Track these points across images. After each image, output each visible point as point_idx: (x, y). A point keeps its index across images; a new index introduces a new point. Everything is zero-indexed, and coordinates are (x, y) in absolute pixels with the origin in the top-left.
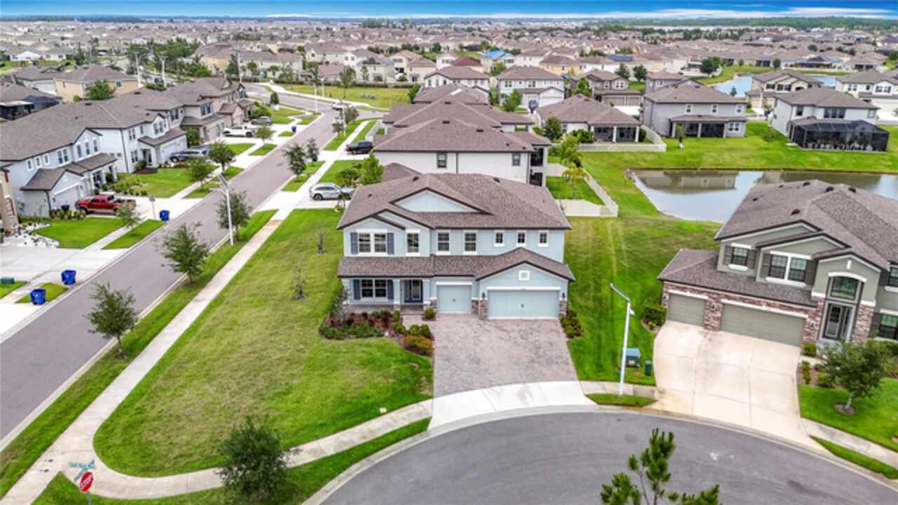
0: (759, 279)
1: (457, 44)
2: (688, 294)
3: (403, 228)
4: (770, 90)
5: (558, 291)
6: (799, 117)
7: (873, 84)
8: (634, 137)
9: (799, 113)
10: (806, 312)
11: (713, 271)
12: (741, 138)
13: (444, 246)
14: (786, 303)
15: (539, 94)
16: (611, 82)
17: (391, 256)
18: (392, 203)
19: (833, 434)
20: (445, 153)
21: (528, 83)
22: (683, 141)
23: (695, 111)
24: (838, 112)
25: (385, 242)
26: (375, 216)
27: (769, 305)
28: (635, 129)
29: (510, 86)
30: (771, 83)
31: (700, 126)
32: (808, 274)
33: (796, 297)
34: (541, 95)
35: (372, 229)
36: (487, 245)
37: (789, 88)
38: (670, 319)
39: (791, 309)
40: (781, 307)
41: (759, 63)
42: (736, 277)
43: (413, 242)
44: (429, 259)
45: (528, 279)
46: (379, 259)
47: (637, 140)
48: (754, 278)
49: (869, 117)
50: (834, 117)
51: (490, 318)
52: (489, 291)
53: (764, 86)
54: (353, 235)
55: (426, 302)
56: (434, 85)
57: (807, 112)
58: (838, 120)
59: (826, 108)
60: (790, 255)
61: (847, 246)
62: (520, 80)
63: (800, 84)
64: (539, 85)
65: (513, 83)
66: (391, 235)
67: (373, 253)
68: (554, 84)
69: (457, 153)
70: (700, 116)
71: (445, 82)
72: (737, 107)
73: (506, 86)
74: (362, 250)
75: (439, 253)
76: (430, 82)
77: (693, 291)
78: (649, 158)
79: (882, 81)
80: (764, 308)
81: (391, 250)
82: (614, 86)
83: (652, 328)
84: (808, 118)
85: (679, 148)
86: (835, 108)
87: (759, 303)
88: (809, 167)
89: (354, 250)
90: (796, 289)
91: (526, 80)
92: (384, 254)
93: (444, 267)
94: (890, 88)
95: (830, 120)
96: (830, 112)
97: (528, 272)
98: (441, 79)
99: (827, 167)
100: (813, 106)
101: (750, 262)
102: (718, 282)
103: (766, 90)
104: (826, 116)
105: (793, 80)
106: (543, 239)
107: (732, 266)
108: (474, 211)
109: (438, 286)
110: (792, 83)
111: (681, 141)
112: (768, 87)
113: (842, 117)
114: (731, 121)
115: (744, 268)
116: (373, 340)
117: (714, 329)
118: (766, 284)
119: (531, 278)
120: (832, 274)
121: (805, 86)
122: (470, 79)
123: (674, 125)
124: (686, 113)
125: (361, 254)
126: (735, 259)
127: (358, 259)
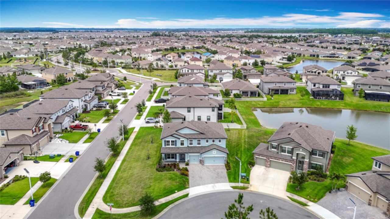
0: (279, 153)
1: (192, 46)
2: (261, 157)
3: (179, 139)
5: (224, 157)
6: (314, 87)
7: (346, 71)
8: (256, 95)
10: (291, 162)
11: (267, 151)
12: (294, 94)
13: (191, 144)
14: (286, 160)
15: (223, 75)
16: (250, 70)
17: (176, 147)
18: (176, 131)
19: (293, 196)
20: (190, 108)
21: (219, 71)
22: (273, 97)
23: (278, 85)
24: (327, 86)
25: (174, 143)
26: (172, 135)
27: (282, 161)
28: (256, 92)
29: (213, 72)
30: (309, 70)
31: (280, 90)
32: (291, 152)
33: (289, 158)
34: (224, 75)
35: (170, 139)
36: (204, 143)
37: (315, 72)
38: (257, 164)
39: (288, 162)
40: (285, 161)
41: (311, 56)
42: (274, 152)
43: (182, 143)
44: (187, 147)
45: (215, 153)
46: (172, 148)
47: (257, 96)
48: (278, 153)
49: (338, 87)
50: (326, 87)
51: (205, 165)
52: (205, 157)
53: (307, 71)
54: (165, 141)
55: (186, 160)
56: (184, 72)
57: (317, 86)
58: (327, 89)
59: (323, 85)
60: (287, 147)
61: (301, 145)
62: (216, 70)
63: (319, 71)
64: (223, 71)
65: (214, 71)
66: (176, 141)
67: (171, 146)
68: (229, 71)
69: (194, 108)
70: (280, 87)
71: (188, 71)
72: (293, 84)
73: (211, 72)
74: (167, 145)
75: (190, 146)
76: (182, 70)
77: (262, 156)
78: (260, 103)
79: (349, 70)
80: (281, 161)
81: (176, 145)
82: (251, 72)
83: (251, 167)
84: (317, 88)
85: (271, 99)
86: (326, 85)
87: (279, 160)
88: (316, 107)
89: (165, 145)
90: (289, 156)
91: (218, 70)
92: (174, 146)
93: (191, 150)
94: (352, 73)
95: (325, 89)
96: (325, 86)
97: (215, 151)
98: (187, 70)
99: (322, 106)
100: (319, 83)
101: (277, 148)
102: (269, 154)
103: (307, 73)
104: (323, 87)
105: (317, 69)
106: (220, 141)
107: (273, 149)
108: (200, 133)
109: (190, 156)
110: (317, 70)
112: (308, 72)
113: (329, 87)
114: (291, 89)
115: (275, 150)
116: (172, 172)
117: (268, 167)
118: (282, 155)
119: (217, 153)
120: (297, 152)
121: (321, 72)
122: (197, 70)
123: (271, 90)
124: (275, 85)
125: (167, 146)
126: (273, 147)
127: (166, 148)
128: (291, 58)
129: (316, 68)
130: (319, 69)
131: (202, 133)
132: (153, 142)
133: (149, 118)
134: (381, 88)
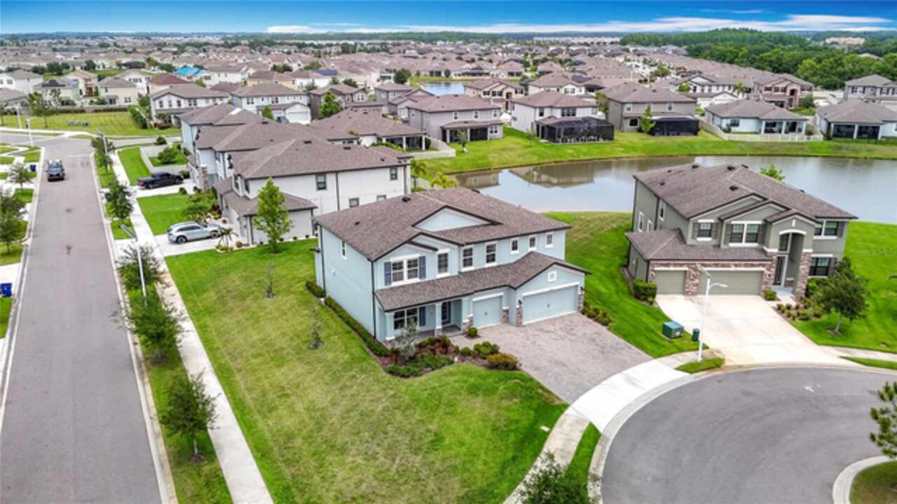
0: (723, 246)
2: (672, 268)
3: (436, 250)
4: (487, 96)
5: (576, 286)
6: (541, 118)
7: (561, 87)
8: (421, 146)
9: (541, 114)
10: (764, 265)
11: (683, 246)
12: (499, 139)
13: (468, 262)
14: (748, 261)
15: (284, 110)
16: (352, 95)
17: (423, 280)
18: (413, 226)
20: (324, 174)
21: (270, 99)
22: (466, 145)
23: (462, 118)
24: (571, 111)
25: (416, 267)
26: (410, 241)
27: (736, 265)
28: (421, 138)
29: (253, 103)
30: (487, 90)
31: (468, 130)
32: (759, 236)
33: (756, 255)
34: (287, 111)
35: (405, 256)
36: (506, 255)
37: (500, 94)
38: (661, 293)
39: (753, 265)
40: (746, 265)
42: (704, 245)
43: (443, 262)
44: (457, 276)
45: (555, 279)
46: (412, 285)
47: (424, 148)
48: (719, 246)
49: (593, 113)
50: (568, 115)
51: (524, 323)
52: (525, 298)
53: (482, 94)
54: (387, 265)
55: (465, 320)
56: (166, 106)
57: (547, 112)
58: (571, 118)
59: (563, 109)
60: (746, 223)
61: (788, 209)
62: (262, 97)
63: (509, 90)
64: (282, 101)
65: (255, 100)
66: (423, 259)
67: (407, 281)
68: (297, 99)
69: (337, 172)
70: (466, 122)
71: (179, 103)
72: (493, 112)
73: (248, 103)
74: (395, 280)
75: (464, 270)
76: (161, 103)
77: (675, 265)
78: (446, 163)
79: (567, 84)
80: (733, 269)
81: (423, 275)
82: (355, 99)
83: (651, 303)
84: (550, 117)
85: (463, 152)
86: (568, 108)
87: (729, 266)
88: (571, 159)
89: (388, 281)
90: (751, 249)
91: (268, 96)
92: (417, 280)
93: (476, 283)
95: (567, 118)
96: (565, 111)
97: (555, 273)
98: (174, 100)
99: (582, 157)
100: (551, 107)
101: (713, 234)
102: (692, 254)
103: (483, 97)
104: (563, 115)
105: (503, 87)
107: (700, 239)
108: (485, 222)
109: (475, 302)
110: (503, 89)
111: (464, 145)
112: (485, 93)
113: (574, 115)
114: (492, 125)
115: (709, 239)
117: (694, 294)
118: (730, 249)
119: (557, 278)
120: (782, 233)
121: (513, 91)
122: (207, 98)
123: (448, 132)
124: (454, 120)
125: (394, 284)
126: (701, 233)
127: (392, 289)
128: (403, 77)
129: (501, 84)
130: (508, 86)
131: (493, 223)
132: (274, 290)
133: (182, 225)
134: (670, 108)
